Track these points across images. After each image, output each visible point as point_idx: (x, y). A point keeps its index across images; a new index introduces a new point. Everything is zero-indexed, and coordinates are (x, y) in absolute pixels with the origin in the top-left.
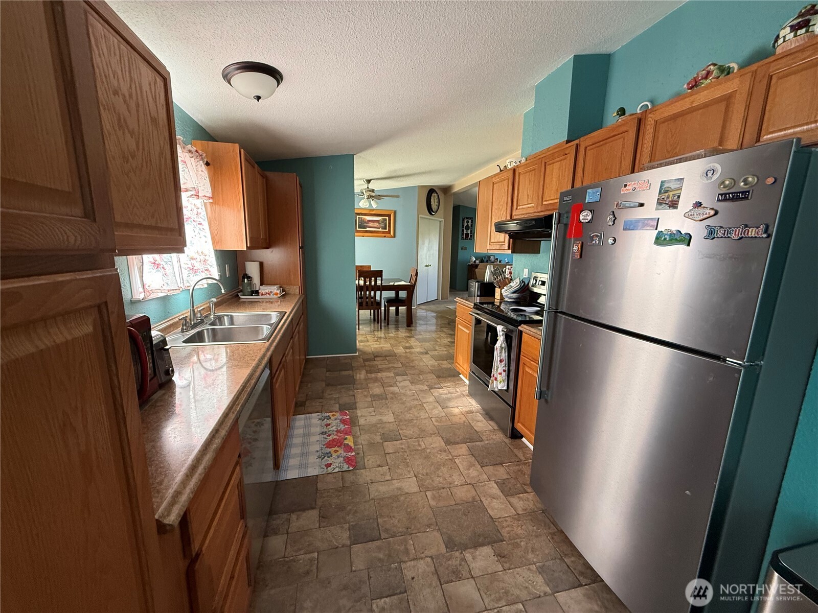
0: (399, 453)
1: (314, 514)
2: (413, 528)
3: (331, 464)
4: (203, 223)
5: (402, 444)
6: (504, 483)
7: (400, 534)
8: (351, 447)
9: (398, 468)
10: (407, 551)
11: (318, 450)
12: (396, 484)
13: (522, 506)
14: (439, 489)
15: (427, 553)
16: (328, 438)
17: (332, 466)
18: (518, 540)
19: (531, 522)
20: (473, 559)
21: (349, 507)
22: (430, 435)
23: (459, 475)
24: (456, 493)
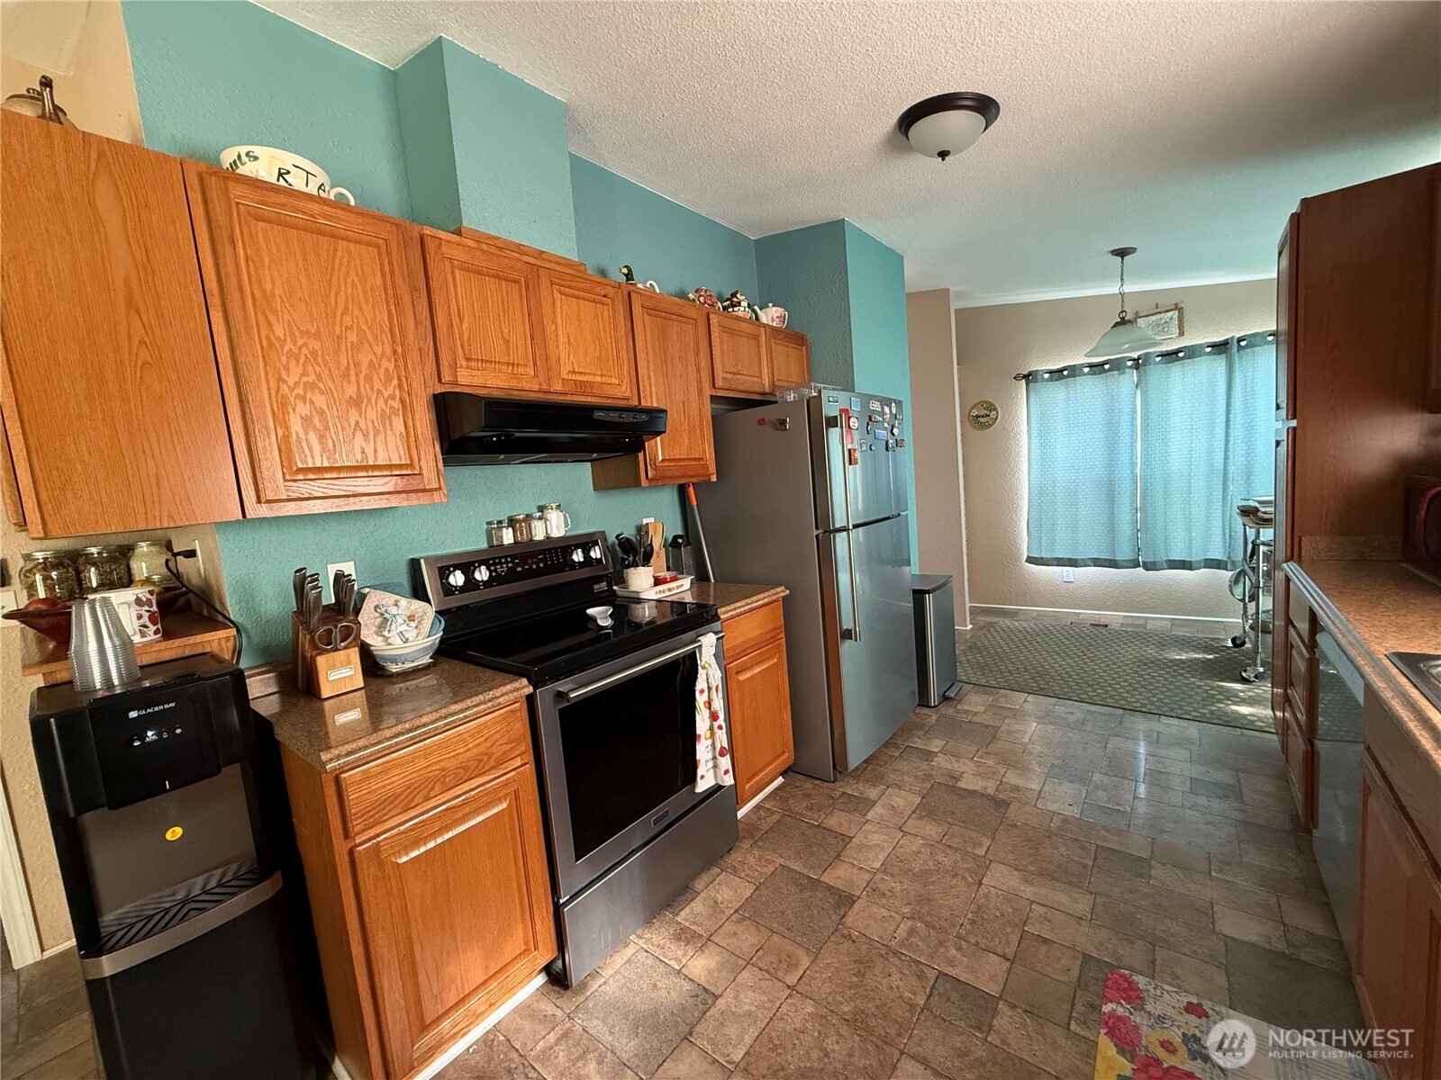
0: (977, 944)
12: (1029, 891)
23: (902, 847)
24: (937, 833)
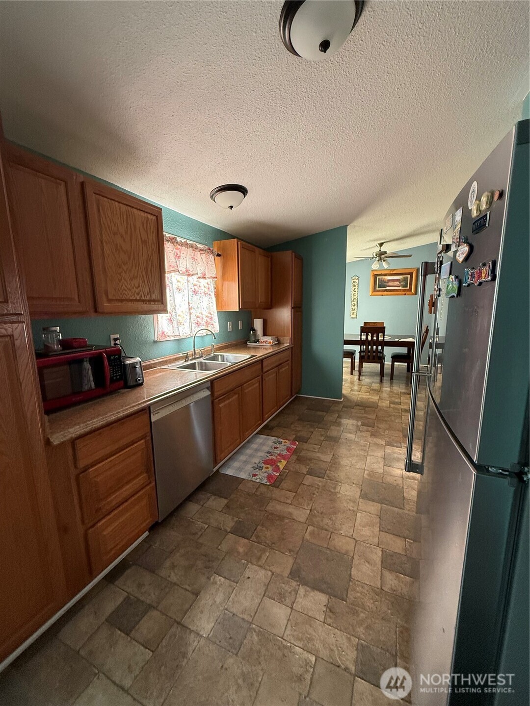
0: (312, 487)
1: (225, 501)
2: (276, 545)
3: (257, 475)
4: (211, 294)
5: (320, 481)
6: (392, 556)
7: (265, 544)
8: (279, 469)
9: (303, 497)
10: (259, 558)
11: (257, 462)
12: (291, 509)
13: (393, 585)
14: (322, 529)
15: (272, 568)
16: (269, 457)
17: (257, 477)
18: (360, 609)
19: (390, 603)
20: (304, 595)
21: (246, 509)
22: (352, 484)
23: (351, 527)
24: (334, 540)
